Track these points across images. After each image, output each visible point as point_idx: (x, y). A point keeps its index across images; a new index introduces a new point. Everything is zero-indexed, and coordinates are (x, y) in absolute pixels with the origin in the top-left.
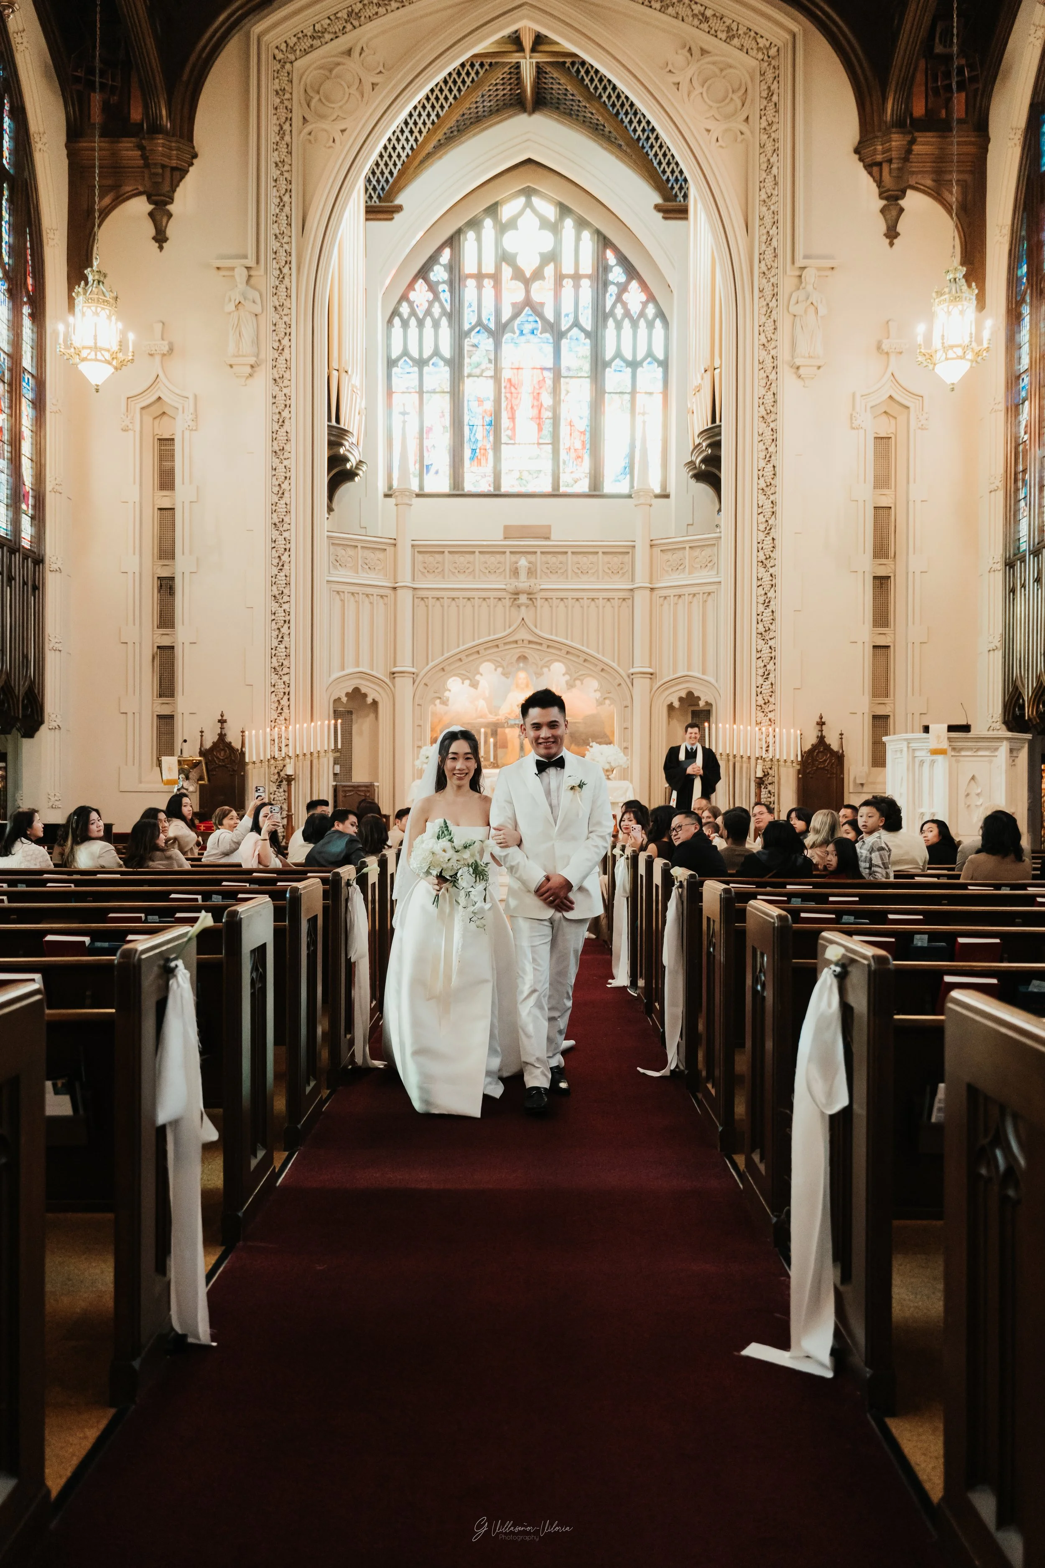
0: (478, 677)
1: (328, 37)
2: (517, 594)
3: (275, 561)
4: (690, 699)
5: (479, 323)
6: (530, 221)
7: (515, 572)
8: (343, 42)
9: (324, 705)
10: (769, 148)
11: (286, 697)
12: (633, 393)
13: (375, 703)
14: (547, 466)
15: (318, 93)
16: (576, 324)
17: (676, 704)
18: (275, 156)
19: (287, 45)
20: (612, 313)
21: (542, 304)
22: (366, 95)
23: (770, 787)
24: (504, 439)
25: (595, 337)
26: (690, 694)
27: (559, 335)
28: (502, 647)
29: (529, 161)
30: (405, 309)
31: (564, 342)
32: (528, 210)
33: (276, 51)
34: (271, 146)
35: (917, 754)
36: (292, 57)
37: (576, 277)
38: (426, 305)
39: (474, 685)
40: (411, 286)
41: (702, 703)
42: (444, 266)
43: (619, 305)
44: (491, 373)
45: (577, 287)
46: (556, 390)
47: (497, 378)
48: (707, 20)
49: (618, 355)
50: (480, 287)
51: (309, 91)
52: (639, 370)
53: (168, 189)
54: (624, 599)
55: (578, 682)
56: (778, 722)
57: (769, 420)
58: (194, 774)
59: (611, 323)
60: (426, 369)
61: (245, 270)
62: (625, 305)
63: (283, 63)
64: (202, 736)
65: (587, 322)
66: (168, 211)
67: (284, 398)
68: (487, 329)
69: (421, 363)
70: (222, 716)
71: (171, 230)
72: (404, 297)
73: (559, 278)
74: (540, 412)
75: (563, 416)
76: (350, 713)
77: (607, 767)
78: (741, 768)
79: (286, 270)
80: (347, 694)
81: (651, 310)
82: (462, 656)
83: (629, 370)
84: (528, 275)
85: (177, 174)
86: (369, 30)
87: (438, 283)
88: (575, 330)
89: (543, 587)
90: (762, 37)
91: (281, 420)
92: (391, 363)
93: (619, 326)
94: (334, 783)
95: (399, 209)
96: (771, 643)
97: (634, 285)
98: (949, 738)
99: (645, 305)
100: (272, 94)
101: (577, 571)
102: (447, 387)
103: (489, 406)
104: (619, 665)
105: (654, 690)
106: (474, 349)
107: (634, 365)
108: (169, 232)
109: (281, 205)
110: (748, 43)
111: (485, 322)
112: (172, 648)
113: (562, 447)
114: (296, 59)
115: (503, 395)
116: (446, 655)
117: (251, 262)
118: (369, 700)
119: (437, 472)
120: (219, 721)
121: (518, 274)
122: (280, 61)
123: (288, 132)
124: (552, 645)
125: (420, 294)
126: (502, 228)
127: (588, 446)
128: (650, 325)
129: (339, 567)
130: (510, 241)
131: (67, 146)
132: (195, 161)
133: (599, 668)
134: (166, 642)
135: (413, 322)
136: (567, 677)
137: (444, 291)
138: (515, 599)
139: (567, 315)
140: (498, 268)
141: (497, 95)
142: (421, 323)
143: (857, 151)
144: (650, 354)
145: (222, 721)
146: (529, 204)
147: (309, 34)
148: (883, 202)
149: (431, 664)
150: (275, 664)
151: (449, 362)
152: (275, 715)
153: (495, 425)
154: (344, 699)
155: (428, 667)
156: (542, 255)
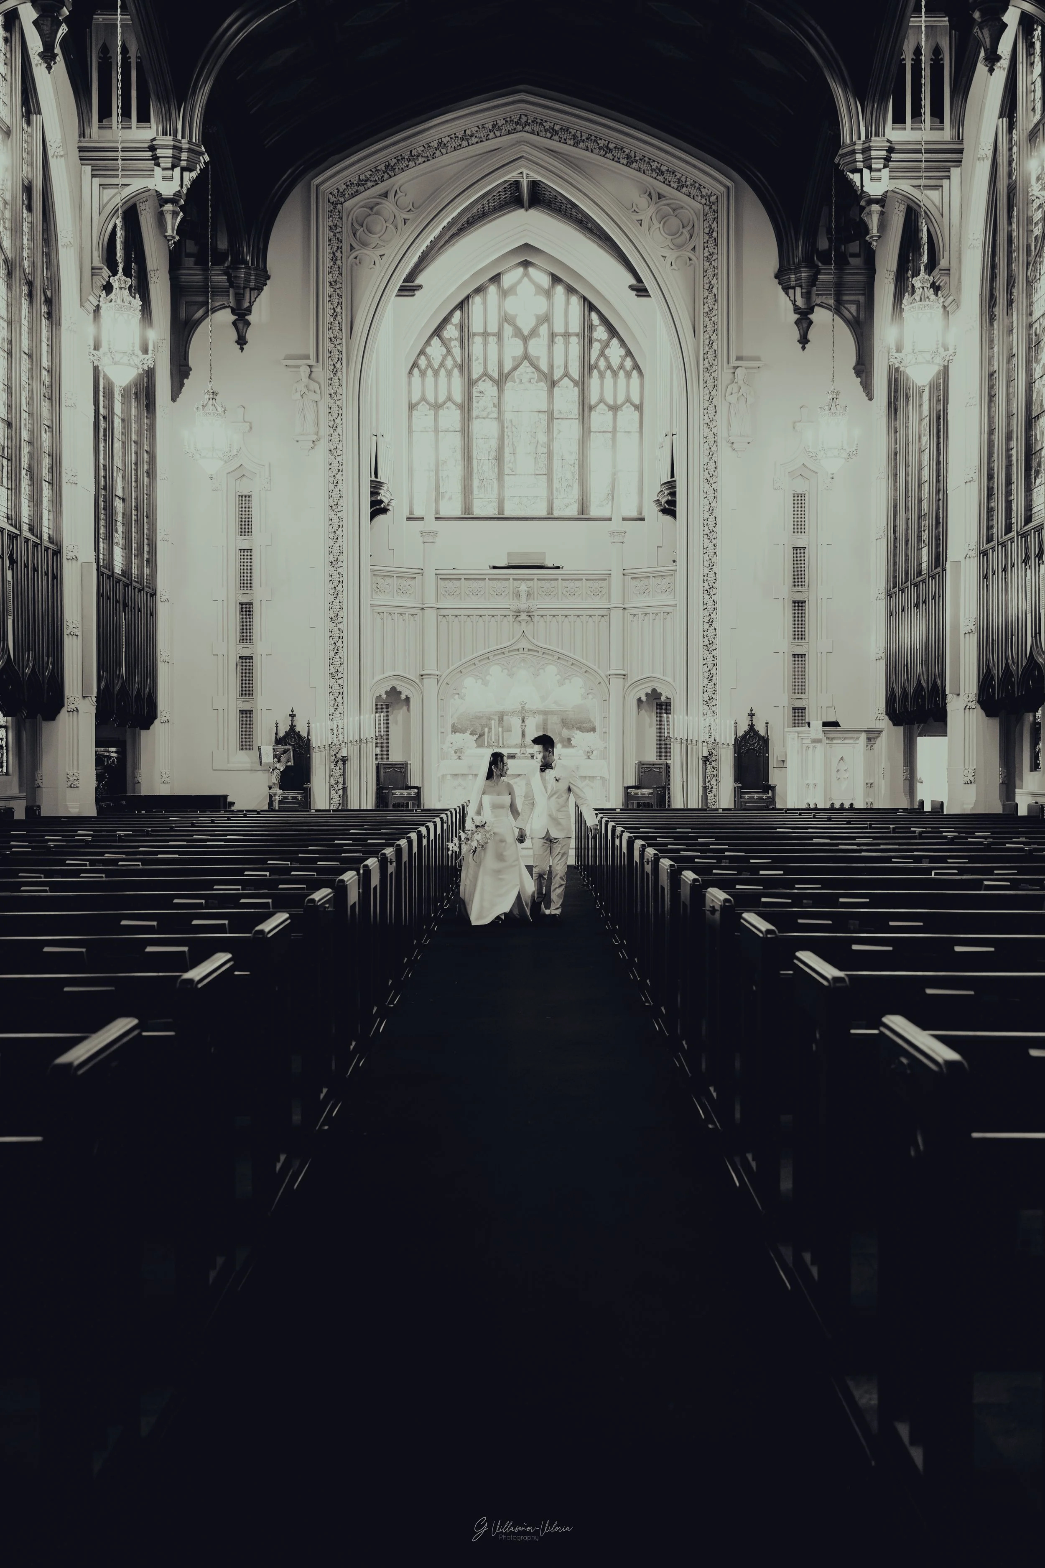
0: (488, 678)
1: (369, 184)
2: (520, 612)
3: (332, 591)
4: (654, 695)
5: (485, 374)
6: (526, 289)
7: (518, 595)
8: (381, 188)
9: (369, 703)
10: (710, 273)
11: (341, 696)
12: (614, 431)
13: (407, 699)
14: (544, 493)
15: (362, 226)
16: (566, 375)
17: (644, 698)
18: (330, 278)
19: (338, 192)
20: (597, 367)
21: (538, 358)
22: (399, 229)
23: (713, 764)
24: (507, 471)
25: (582, 384)
26: (654, 690)
27: (553, 384)
28: (507, 654)
29: (527, 245)
30: (423, 362)
31: (556, 389)
32: (526, 279)
33: (330, 196)
34: (327, 270)
35: (804, 741)
36: (342, 199)
37: (567, 335)
38: (441, 358)
39: (485, 683)
40: (428, 342)
41: (663, 699)
42: (456, 325)
43: (602, 359)
44: (495, 415)
45: (567, 344)
46: (549, 430)
47: (500, 419)
48: (662, 173)
49: (602, 400)
50: (485, 344)
51: (355, 224)
52: (619, 413)
53: (248, 304)
54: (603, 616)
55: (567, 681)
56: (719, 714)
57: (712, 482)
58: (284, 758)
59: (595, 373)
60: (441, 412)
61: (308, 368)
62: (607, 359)
63: (335, 204)
64: (277, 727)
65: (575, 371)
66: (247, 320)
67: (338, 464)
68: (491, 379)
69: (437, 407)
70: (292, 711)
71: (250, 335)
72: (422, 352)
73: (553, 336)
74: (536, 447)
75: (555, 451)
76: (388, 706)
77: (588, 749)
78: (692, 748)
79: (338, 365)
80: (387, 693)
81: (628, 363)
82: (476, 661)
83: (611, 413)
84: (526, 333)
85: (254, 293)
86: (401, 178)
87: (450, 339)
88: (566, 378)
89: (539, 607)
90: (704, 188)
91: (335, 482)
92: (412, 407)
93: (602, 376)
94: (377, 762)
95: (420, 287)
96: (714, 653)
97: (615, 341)
98: (823, 731)
99: (623, 359)
100: (327, 229)
101: (566, 593)
102: (458, 426)
103: (494, 443)
104: (599, 668)
105: (627, 685)
106: (482, 395)
107: (614, 408)
108: (248, 336)
109: (335, 315)
110: (694, 192)
111: (490, 372)
112: (252, 657)
113: (555, 477)
114: (345, 201)
115: (505, 434)
116: (463, 661)
117: (312, 362)
118: (403, 697)
119: (450, 498)
120: (290, 715)
121: (518, 332)
122: (333, 203)
123: (339, 258)
124: (546, 652)
125: (436, 349)
126: (504, 294)
127: (577, 477)
128: (628, 375)
129: (379, 593)
130: (511, 305)
131: (170, 272)
132: (268, 282)
133: (583, 671)
134: (246, 653)
135: (430, 372)
136: (559, 677)
137: (456, 346)
138: (517, 616)
139: (559, 367)
140: (501, 329)
141: (500, 198)
142: (436, 373)
143: (776, 277)
144: (628, 400)
145: (292, 716)
146: (526, 274)
147: (355, 182)
148: (797, 316)
149: (452, 668)
150: (332, 671)
151: (461, 407)
152: (332, 710)
153: (499, 458)
154: (384, 696)
155: (449, 671)
156: (537, 317)
